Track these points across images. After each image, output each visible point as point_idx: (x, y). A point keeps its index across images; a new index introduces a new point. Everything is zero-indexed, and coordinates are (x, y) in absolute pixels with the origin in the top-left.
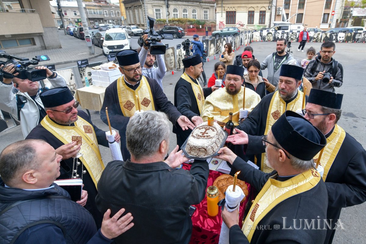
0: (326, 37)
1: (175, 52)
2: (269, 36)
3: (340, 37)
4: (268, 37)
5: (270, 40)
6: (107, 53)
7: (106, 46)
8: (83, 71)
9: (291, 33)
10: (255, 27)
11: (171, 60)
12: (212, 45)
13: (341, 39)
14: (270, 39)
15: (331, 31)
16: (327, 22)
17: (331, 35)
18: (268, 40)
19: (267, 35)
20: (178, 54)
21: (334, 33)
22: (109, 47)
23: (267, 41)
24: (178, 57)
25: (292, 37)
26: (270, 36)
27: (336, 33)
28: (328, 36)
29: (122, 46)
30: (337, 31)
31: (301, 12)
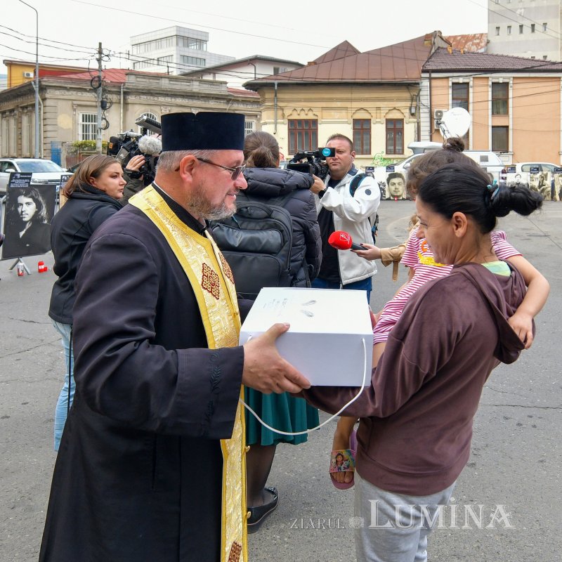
2: (395, 184)
4: (393, 188)
5: (398, 197)
10: (375, 161)
14: (398, 194)
18: (394, 196)
19: (388, 180)
23: (389, 199)
26: (399, 184)
31: (500, 121)
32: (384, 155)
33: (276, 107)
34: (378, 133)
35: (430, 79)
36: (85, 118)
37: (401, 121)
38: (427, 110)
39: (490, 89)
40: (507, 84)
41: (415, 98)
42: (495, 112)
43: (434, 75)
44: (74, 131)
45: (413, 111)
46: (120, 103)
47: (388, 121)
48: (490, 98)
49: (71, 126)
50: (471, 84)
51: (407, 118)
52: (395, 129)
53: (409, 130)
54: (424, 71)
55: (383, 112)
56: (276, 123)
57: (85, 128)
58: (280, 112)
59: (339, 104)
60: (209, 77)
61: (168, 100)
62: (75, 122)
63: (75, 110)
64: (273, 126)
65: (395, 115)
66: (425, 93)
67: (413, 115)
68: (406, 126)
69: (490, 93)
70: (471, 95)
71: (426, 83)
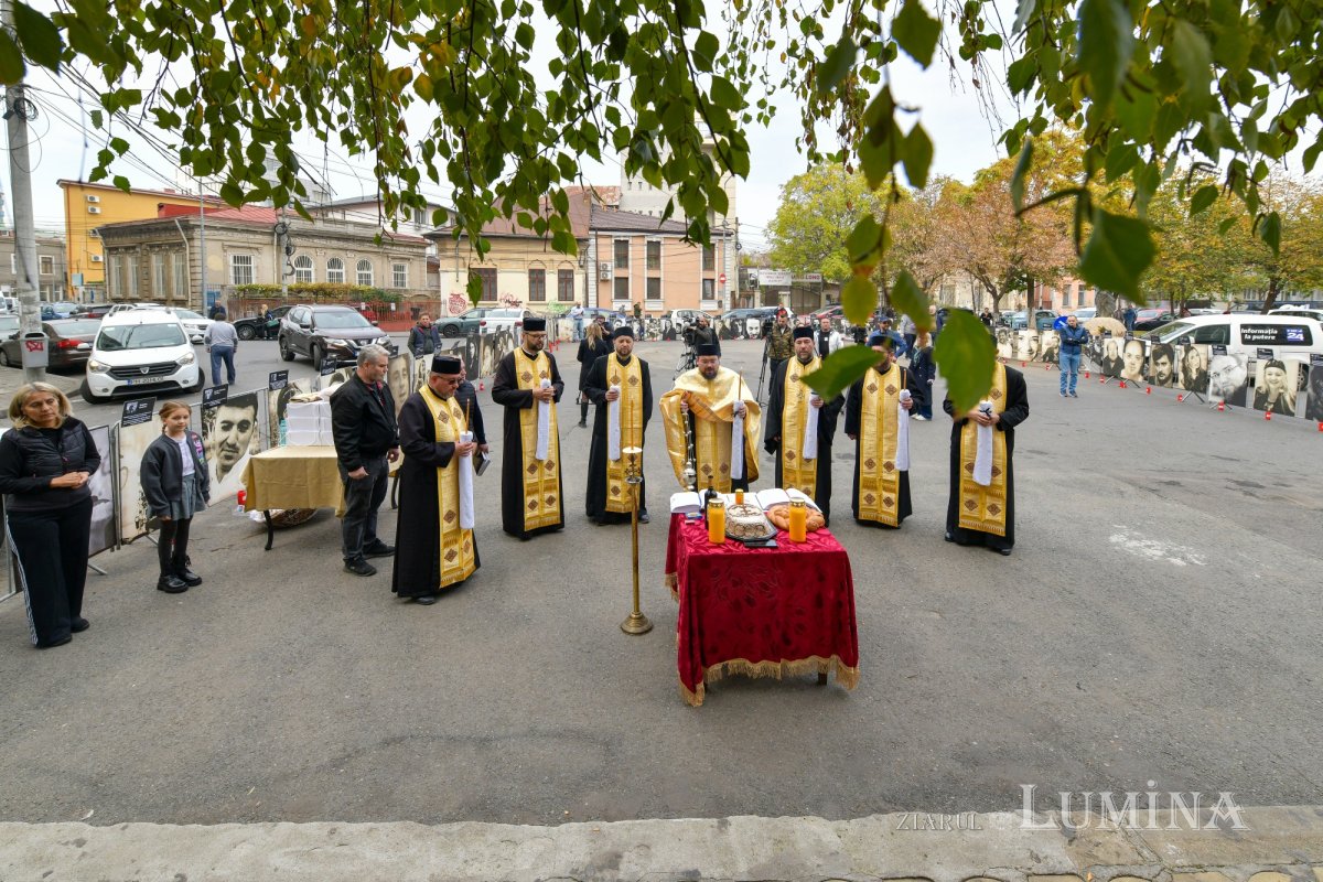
0: (724, 327)
1: (411, 368)
3: (751, 328)
6: (106, 390)
7: (102, 370)
8: (210, 416)
9: (647, 321)
10: (549, 307)
11: (401, 387)
12: (488, 350)
13: (754, 332)
15: (731, 316)
16: (713, 298)
17: (732, 324)
20: (417, 372)
21: (738, 320)
22: (116, 372)
24: (418, 379)
25: (652, 330)
27: (743, 320)
28: (727, 324)
29: (172, 367)
30: (744, 316)
31: (654, 274)
32: (557, 302)
33: (456, 257)
34: (552, 282)
35: (597, 236)
36: (236, 259)
37: (571, 272)
38: (594, 264)
39: (646, 248)
40: (659, 243)
41: (584, 253)
42: (650, 266)
43: (599, 233)
44: (226, 272)
45: (582, 263)
46: (272, 244)
47: (560, 272)
48: (646, 256)
49: (221, 268)
50: (630, 242)
51: (577, 269)
52: (566, 279)
53: (578, 280)
54: (591, 229)
55: (556, 264)
56: (457, 272)
57: (237, 270)
58: (461, 261)
59: (516, 256)
60: (338, 216)
61: (323, 242)
62: (226, 264)
63: (225, 251)
64: (455, 274)
65: (566, 267)
66: (592, 250)
67: (581, 267)
68: (575, 276)
69: (646, 252)
70: (630, 253)
71: (593, 241)
